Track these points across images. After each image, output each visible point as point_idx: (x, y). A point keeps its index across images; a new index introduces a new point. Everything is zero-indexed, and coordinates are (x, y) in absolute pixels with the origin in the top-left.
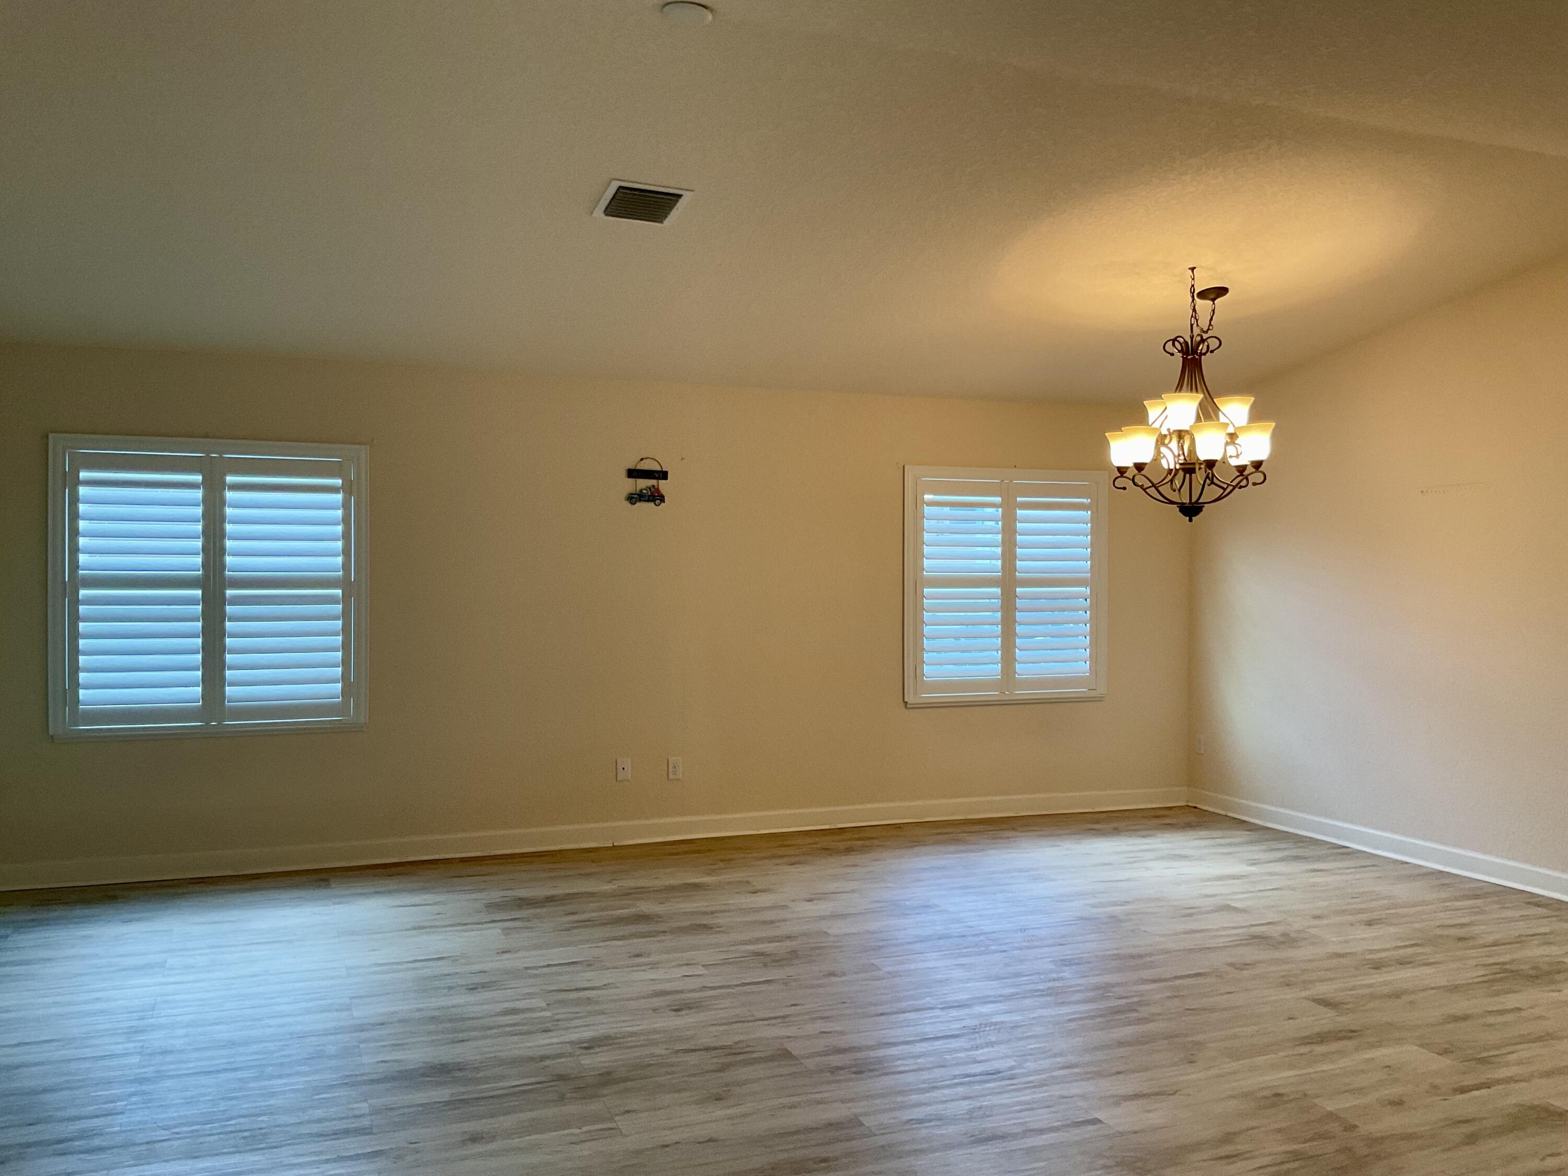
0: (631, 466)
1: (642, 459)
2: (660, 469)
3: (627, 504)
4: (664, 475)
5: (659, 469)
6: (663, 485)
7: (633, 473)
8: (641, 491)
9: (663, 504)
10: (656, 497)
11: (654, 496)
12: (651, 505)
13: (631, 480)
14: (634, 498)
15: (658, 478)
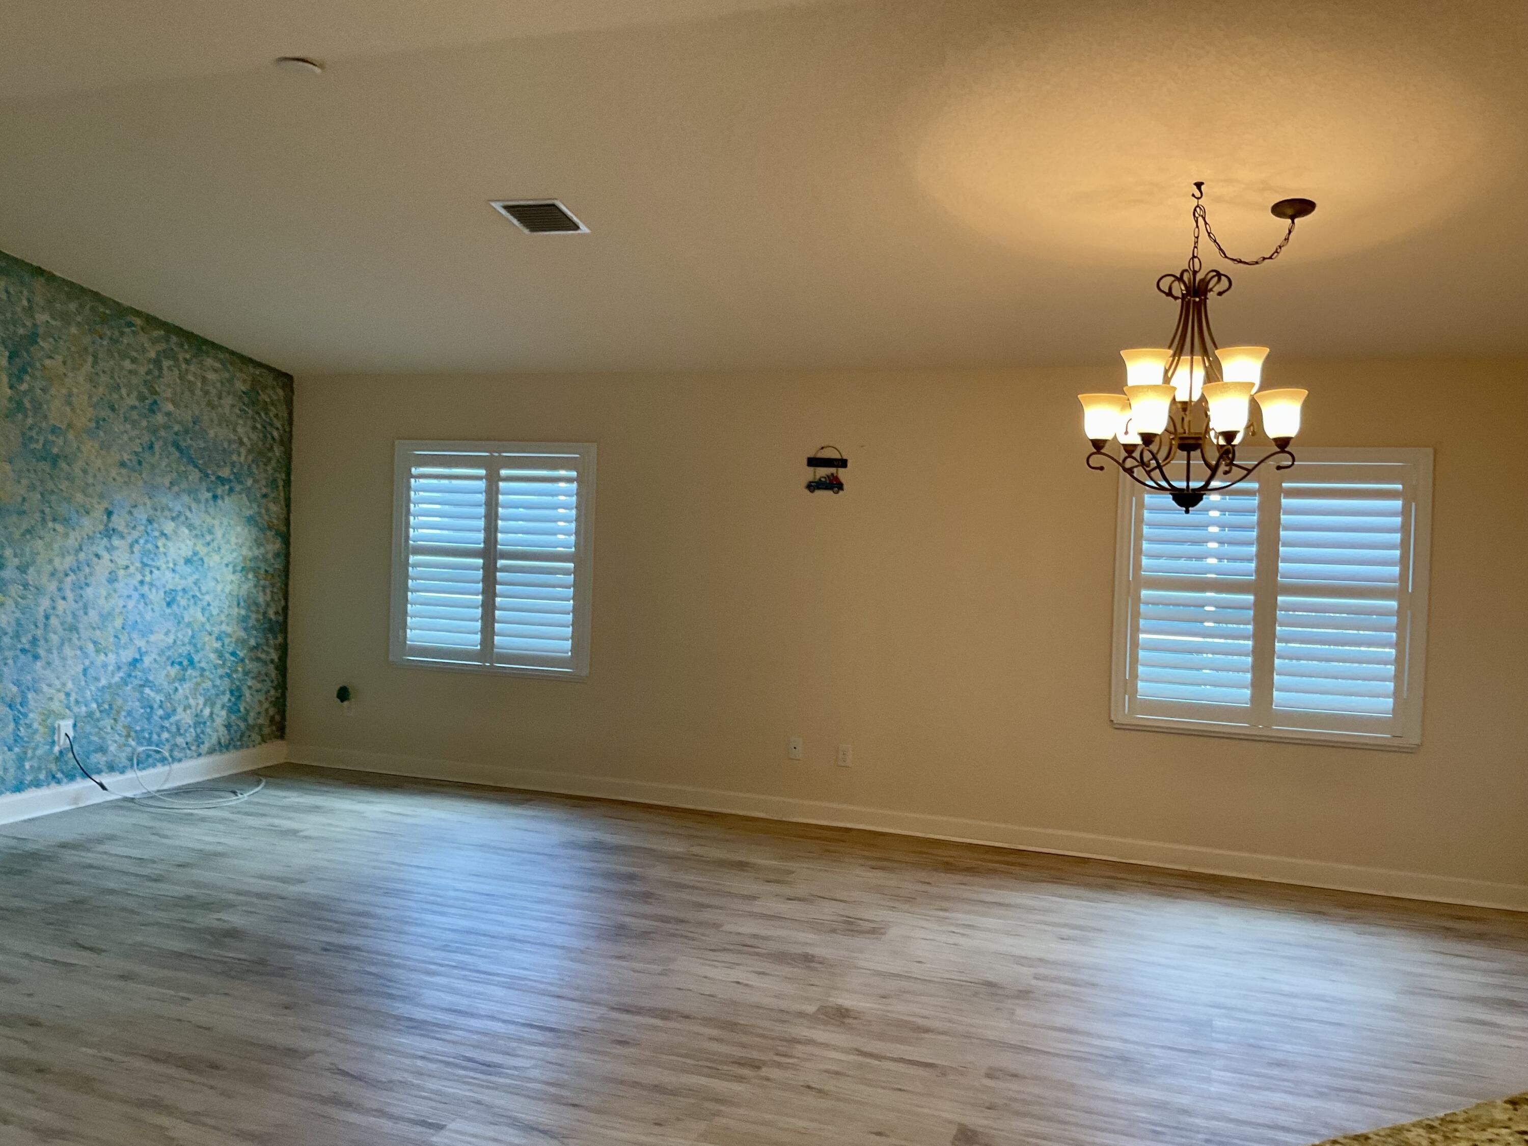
0: (811, 455)
1: (822, 448)
2: (840, 457)
3: (807, 491)
4: (843, 463)
5: (838, 457)
6: (842, 473)
7: (814, 462)
8: (820, 480)
9: (841, 493)
10: (835, 485)
11: (833, 484)
12: (830, 493)
13: (812, 468)
14: (813, 486)
15: (837, 467)
